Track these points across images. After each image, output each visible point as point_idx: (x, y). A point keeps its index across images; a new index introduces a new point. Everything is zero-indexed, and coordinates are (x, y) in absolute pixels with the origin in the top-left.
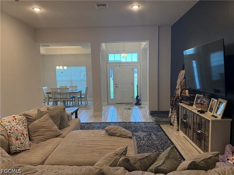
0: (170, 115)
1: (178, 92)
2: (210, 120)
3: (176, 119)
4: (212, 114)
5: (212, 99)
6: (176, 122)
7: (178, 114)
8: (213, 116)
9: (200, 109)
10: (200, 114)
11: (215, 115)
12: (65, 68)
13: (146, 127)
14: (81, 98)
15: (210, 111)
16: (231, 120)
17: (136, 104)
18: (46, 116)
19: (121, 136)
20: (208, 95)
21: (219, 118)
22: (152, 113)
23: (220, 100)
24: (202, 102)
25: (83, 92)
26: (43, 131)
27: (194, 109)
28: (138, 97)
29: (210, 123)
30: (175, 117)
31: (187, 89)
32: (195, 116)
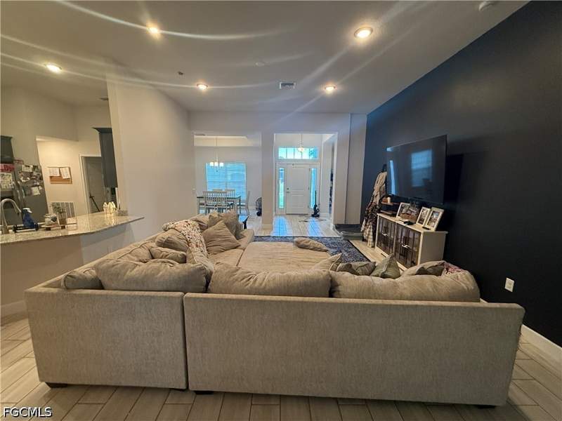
0: (362, 229)
1: (377, 200)
2: (422, 232)
3: (371, 233)
4: (423, 226)
5: (423, 208)
6: (371, 237)
7: (374, 227)
8: (423, 227)
9: (407, 220)
10: (408, 226)
11: (427, 226)
12: (222, 164)
13: (333, 243)
14: (240, 205)
15: (419, 222)
16: (447, 232)
17: (313, 216)
18: (221, 223)
19: (314, 249)
20: (417, 203)
21: (433, 230)
22: (338, 227)
23: (434, 209)
24: (409, 212)
25: (244, 198)
26: (219, 241)
27: (398, 220)
28: (316, 206)
29: (422, 236)
30: (369, 231)
31: (390, 196)
32: (400, 228)
